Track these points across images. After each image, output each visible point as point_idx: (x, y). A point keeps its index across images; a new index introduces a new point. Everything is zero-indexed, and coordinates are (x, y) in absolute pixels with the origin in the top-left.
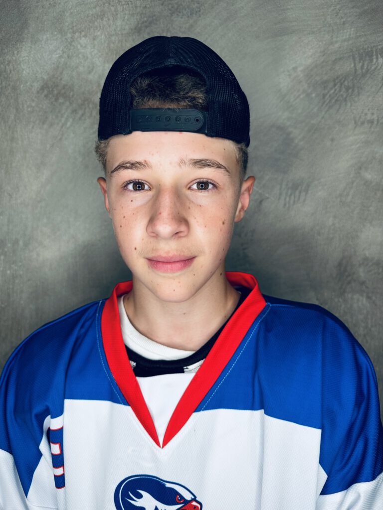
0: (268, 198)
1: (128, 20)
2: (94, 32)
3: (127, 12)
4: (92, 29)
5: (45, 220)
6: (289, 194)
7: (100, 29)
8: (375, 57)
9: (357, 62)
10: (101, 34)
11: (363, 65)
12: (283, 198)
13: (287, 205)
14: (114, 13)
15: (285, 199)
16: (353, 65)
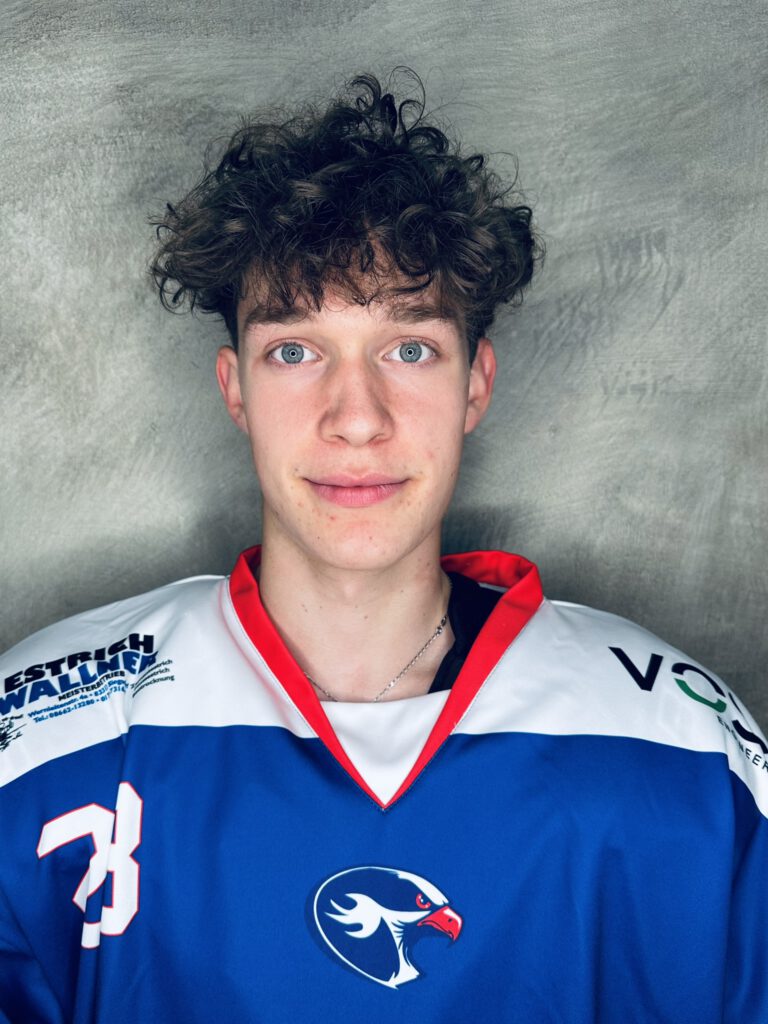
1: (115, 175)
2: (44, 203)
3: (113, 160)
4: (39, 194)
7: (56, 194)
8: (644, 251)
9: (606, 262)
10: (59, 205)
11: (620, 269)
14: (86, 162)
16: (597, 269)
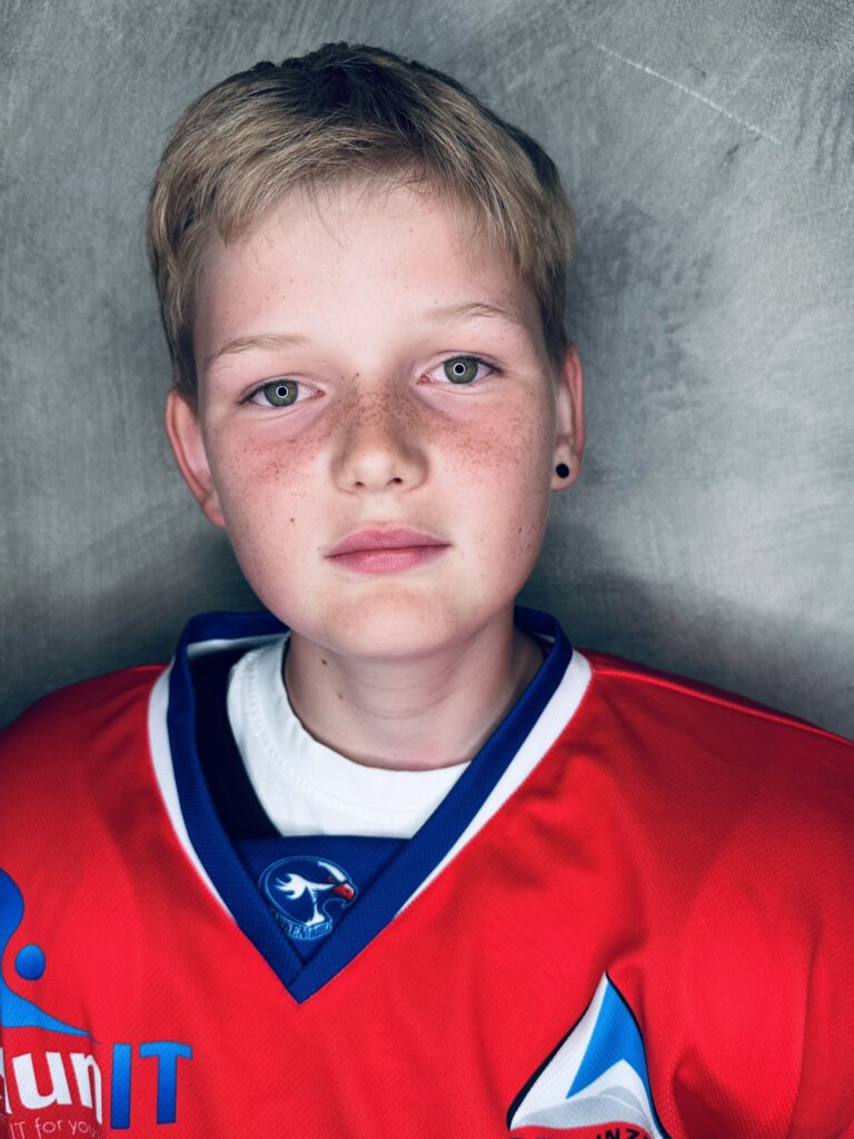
0: (757, 139)
5: (20, 250)
6: (835, 118)
12: (811, 136)
13: (829, 161)
15: (821, 138)
